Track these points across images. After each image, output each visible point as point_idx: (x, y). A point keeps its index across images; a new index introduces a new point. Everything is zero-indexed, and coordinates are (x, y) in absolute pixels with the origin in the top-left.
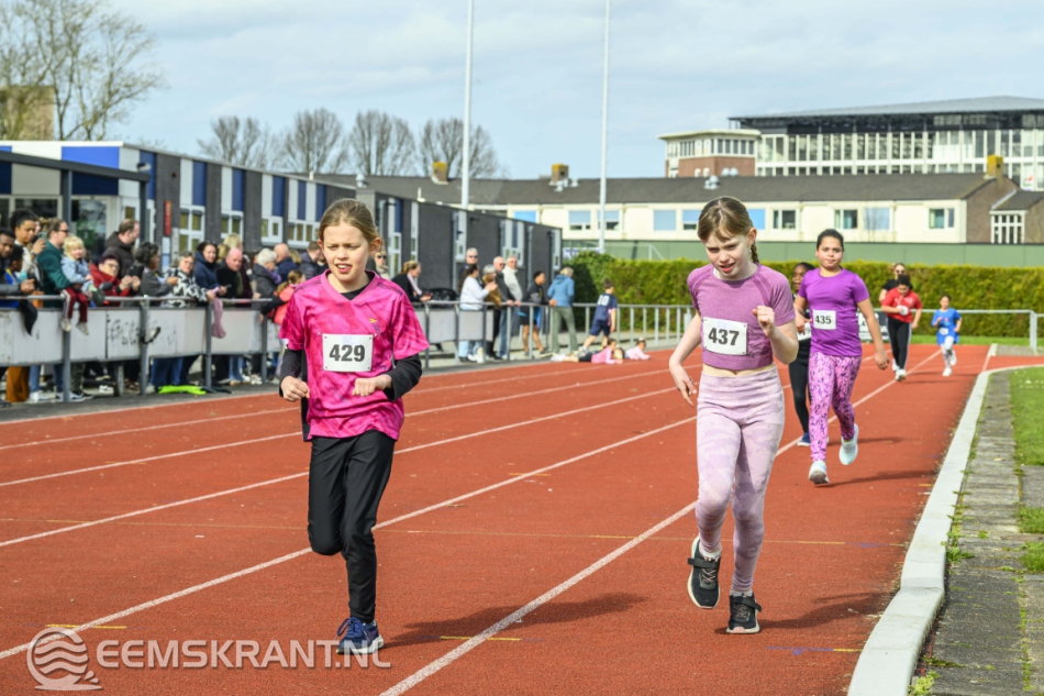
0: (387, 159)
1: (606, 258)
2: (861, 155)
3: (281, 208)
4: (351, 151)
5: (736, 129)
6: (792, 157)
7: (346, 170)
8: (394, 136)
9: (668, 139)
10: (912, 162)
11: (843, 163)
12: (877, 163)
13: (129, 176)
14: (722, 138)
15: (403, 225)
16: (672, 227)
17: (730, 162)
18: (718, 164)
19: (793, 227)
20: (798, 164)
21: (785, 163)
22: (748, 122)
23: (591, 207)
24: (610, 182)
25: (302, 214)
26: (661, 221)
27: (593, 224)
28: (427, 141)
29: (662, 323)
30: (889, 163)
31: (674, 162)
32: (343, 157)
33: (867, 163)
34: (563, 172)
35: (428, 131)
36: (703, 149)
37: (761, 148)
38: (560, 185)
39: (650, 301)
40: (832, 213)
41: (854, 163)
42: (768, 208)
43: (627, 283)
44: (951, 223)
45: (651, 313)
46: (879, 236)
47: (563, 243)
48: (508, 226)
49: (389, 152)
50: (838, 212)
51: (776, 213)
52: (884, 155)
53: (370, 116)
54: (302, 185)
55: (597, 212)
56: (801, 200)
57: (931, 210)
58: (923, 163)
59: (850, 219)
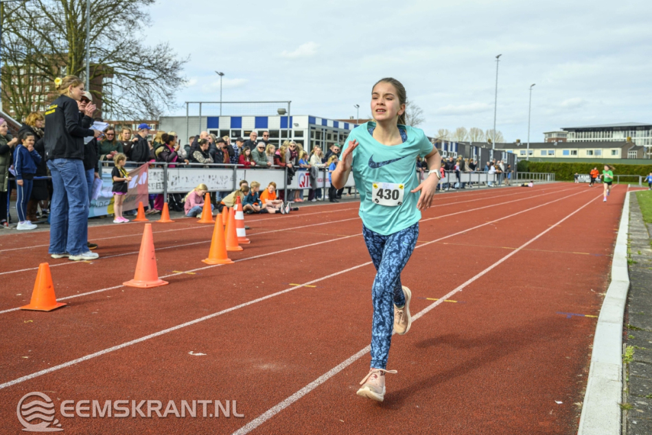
0: (478, 139)
1: (528, 162)
2: (594, 137)
3: (446, 148)
4: (469, 137)
5: (562, 130)
6: (576, 137)
7: (468, 141)
8: (479, 133)
9: (545, 133)
10: (607, 139)
11: (589, 139)
12: (598, 139)
14: (559, 133)
15: (477, 153)
16: (546, 154)
17: (561, 139)
18: (557, 139)
19: (576, 154)
20: (578, 139)
21: (575, 139)
22: (565, 129)
23: (526, 150)
24: (530, 144)
25: (451, 150)
26: (543, 153)
27: (527, 153)
28: (487, 134)
29: (541, 178)
30: (601, 139)
31: (547, 139)
32: (467, 138)
33: (595, 139)
34: (519, 141)
35: (487, 132)
36: (554, 136)
37: (568, 135)
38: (518, 144)
39: (539, 172)
40: (586, 151)
41: (592, 139)
42: (570, 150)
43: (533, 167)
44: (617, 154)
45: (538, 175)
46: (598, 157)
47: (518, 158)
48: (503, 153)
49: (478, 137)
50: (588, 150)
51: (572, 150)
52: (600, 137)
53: (474, 129)
55: (527, 150)
56: (579, 147)
57: (612, 150)
58: (610, 139)
59: (591, 153)
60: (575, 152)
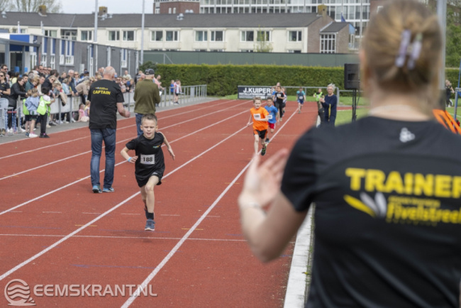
2: (254, 2)
3: (63, 53)
6: (218, 2)
10: (280, 6)
11: (244, 6)
12: (262, 5)
13: (32, 45)
15: (93, 55)
19: (222, 40)
20: (221, 6)
21: (215, 6)
25: (68, 54)
30: (268, 6)
31: (157, 6)
33: (257, 5)
34: (104, 10)
40: (241, 33)
41: (251, 5)
42: (209, 30)
44: (300, 39)
48: (122, 51)
50: (243, 32)
51: (213, 33)
54: (69, 42)
56: (225, 26)
57: (290, 32)
58: (285, 6)
59: (250, 37)
60: (219, 36)
